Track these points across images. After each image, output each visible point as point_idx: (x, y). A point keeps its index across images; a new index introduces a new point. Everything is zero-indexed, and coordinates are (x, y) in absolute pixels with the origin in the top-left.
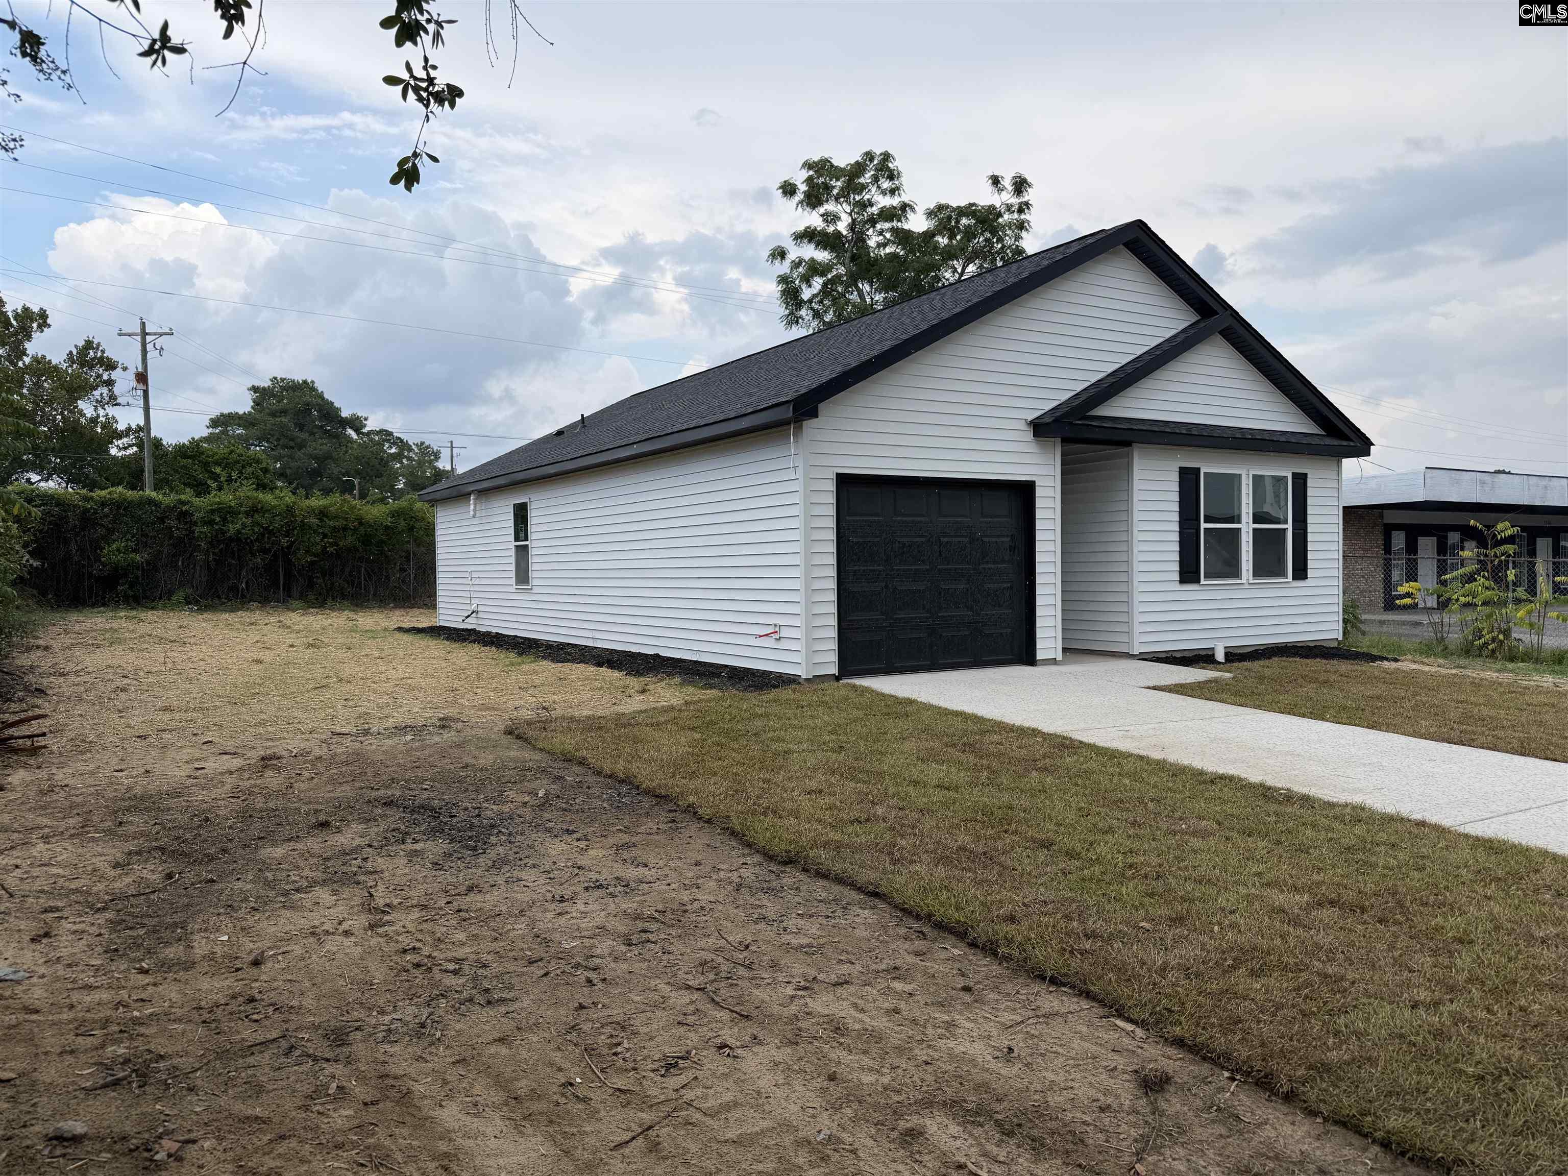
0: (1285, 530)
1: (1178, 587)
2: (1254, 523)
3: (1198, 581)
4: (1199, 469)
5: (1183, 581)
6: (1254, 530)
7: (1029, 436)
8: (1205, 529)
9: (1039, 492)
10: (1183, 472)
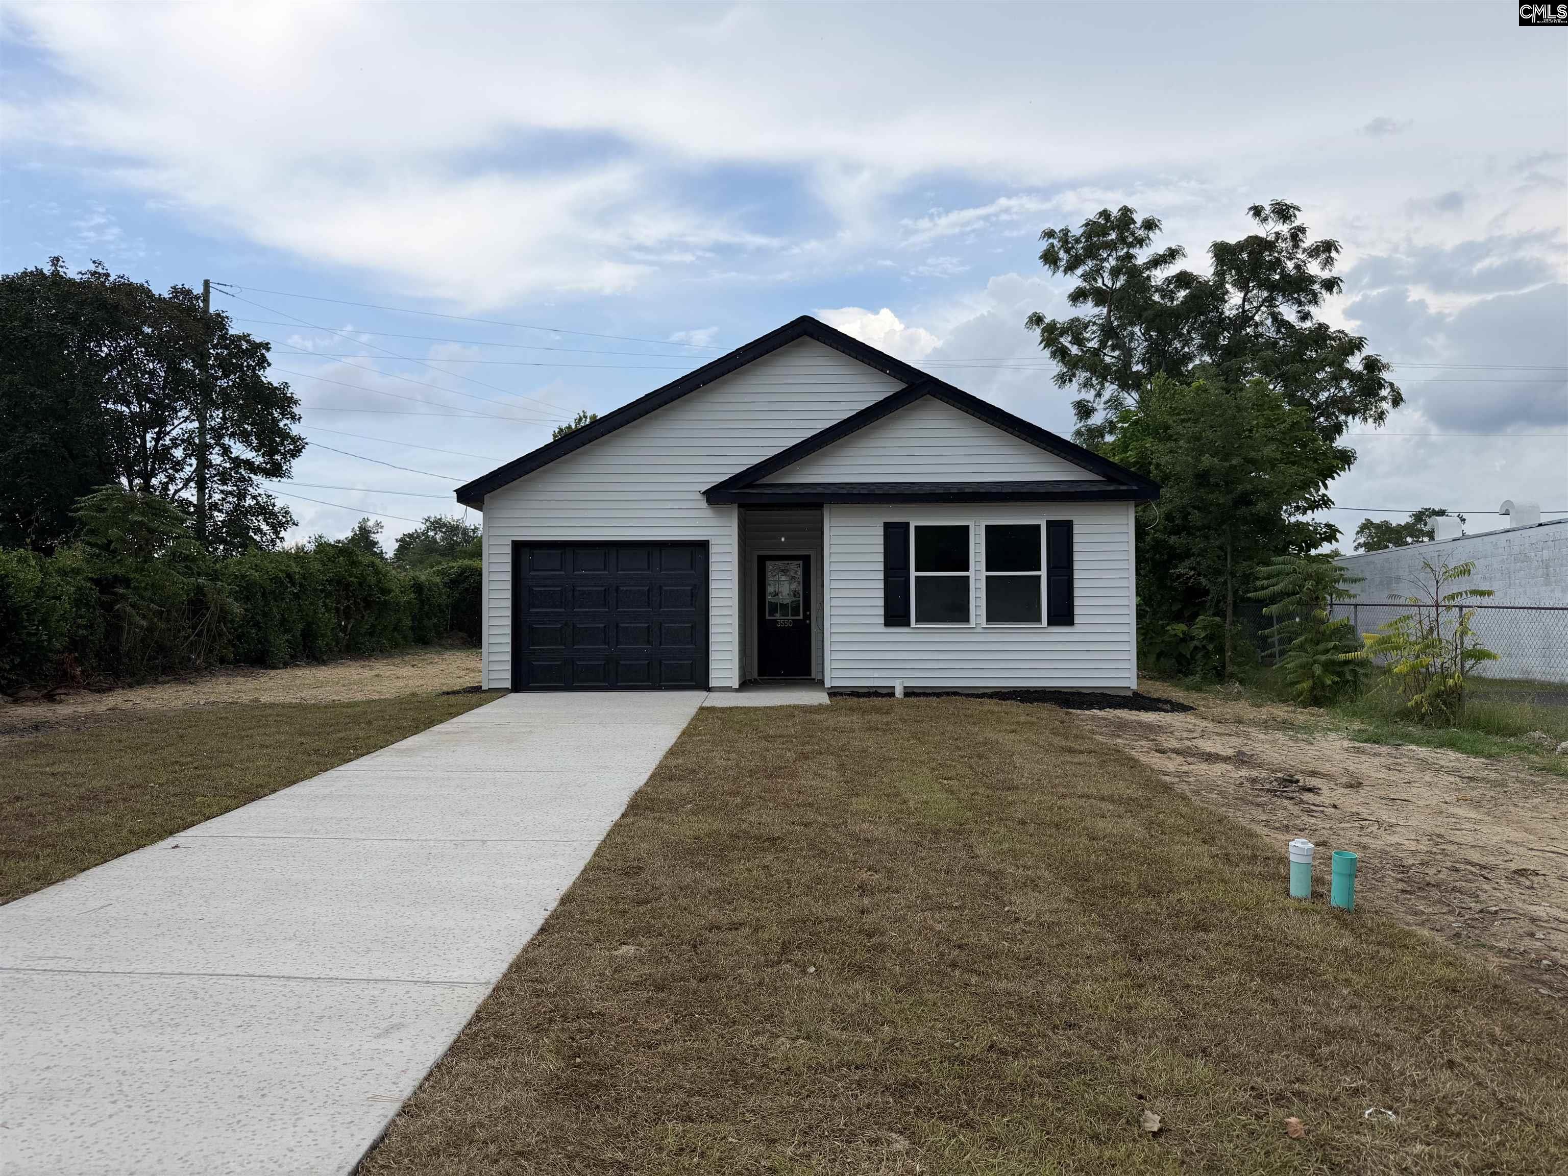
0: (1039, 577)
1: (883, 629)
2: (987, 570)
3: (908, 624)
4: (908, 524)
5: (888, 623)
6: (987, 577)
7: (704, 504)
8: (917, 578)
9: (713, 550)
10: (888, 527)
